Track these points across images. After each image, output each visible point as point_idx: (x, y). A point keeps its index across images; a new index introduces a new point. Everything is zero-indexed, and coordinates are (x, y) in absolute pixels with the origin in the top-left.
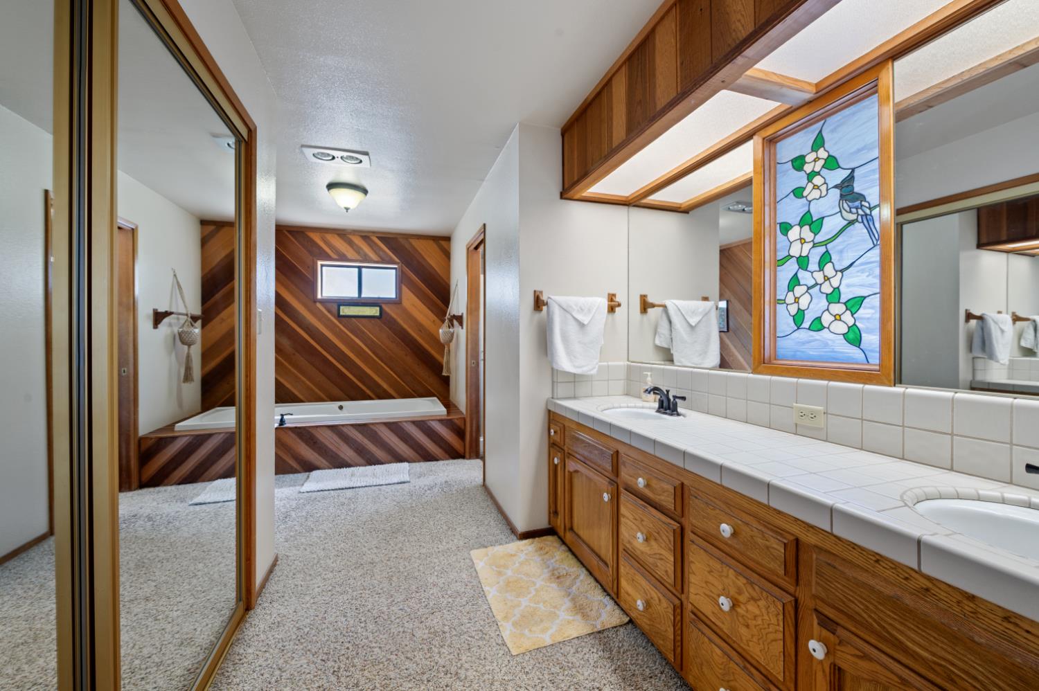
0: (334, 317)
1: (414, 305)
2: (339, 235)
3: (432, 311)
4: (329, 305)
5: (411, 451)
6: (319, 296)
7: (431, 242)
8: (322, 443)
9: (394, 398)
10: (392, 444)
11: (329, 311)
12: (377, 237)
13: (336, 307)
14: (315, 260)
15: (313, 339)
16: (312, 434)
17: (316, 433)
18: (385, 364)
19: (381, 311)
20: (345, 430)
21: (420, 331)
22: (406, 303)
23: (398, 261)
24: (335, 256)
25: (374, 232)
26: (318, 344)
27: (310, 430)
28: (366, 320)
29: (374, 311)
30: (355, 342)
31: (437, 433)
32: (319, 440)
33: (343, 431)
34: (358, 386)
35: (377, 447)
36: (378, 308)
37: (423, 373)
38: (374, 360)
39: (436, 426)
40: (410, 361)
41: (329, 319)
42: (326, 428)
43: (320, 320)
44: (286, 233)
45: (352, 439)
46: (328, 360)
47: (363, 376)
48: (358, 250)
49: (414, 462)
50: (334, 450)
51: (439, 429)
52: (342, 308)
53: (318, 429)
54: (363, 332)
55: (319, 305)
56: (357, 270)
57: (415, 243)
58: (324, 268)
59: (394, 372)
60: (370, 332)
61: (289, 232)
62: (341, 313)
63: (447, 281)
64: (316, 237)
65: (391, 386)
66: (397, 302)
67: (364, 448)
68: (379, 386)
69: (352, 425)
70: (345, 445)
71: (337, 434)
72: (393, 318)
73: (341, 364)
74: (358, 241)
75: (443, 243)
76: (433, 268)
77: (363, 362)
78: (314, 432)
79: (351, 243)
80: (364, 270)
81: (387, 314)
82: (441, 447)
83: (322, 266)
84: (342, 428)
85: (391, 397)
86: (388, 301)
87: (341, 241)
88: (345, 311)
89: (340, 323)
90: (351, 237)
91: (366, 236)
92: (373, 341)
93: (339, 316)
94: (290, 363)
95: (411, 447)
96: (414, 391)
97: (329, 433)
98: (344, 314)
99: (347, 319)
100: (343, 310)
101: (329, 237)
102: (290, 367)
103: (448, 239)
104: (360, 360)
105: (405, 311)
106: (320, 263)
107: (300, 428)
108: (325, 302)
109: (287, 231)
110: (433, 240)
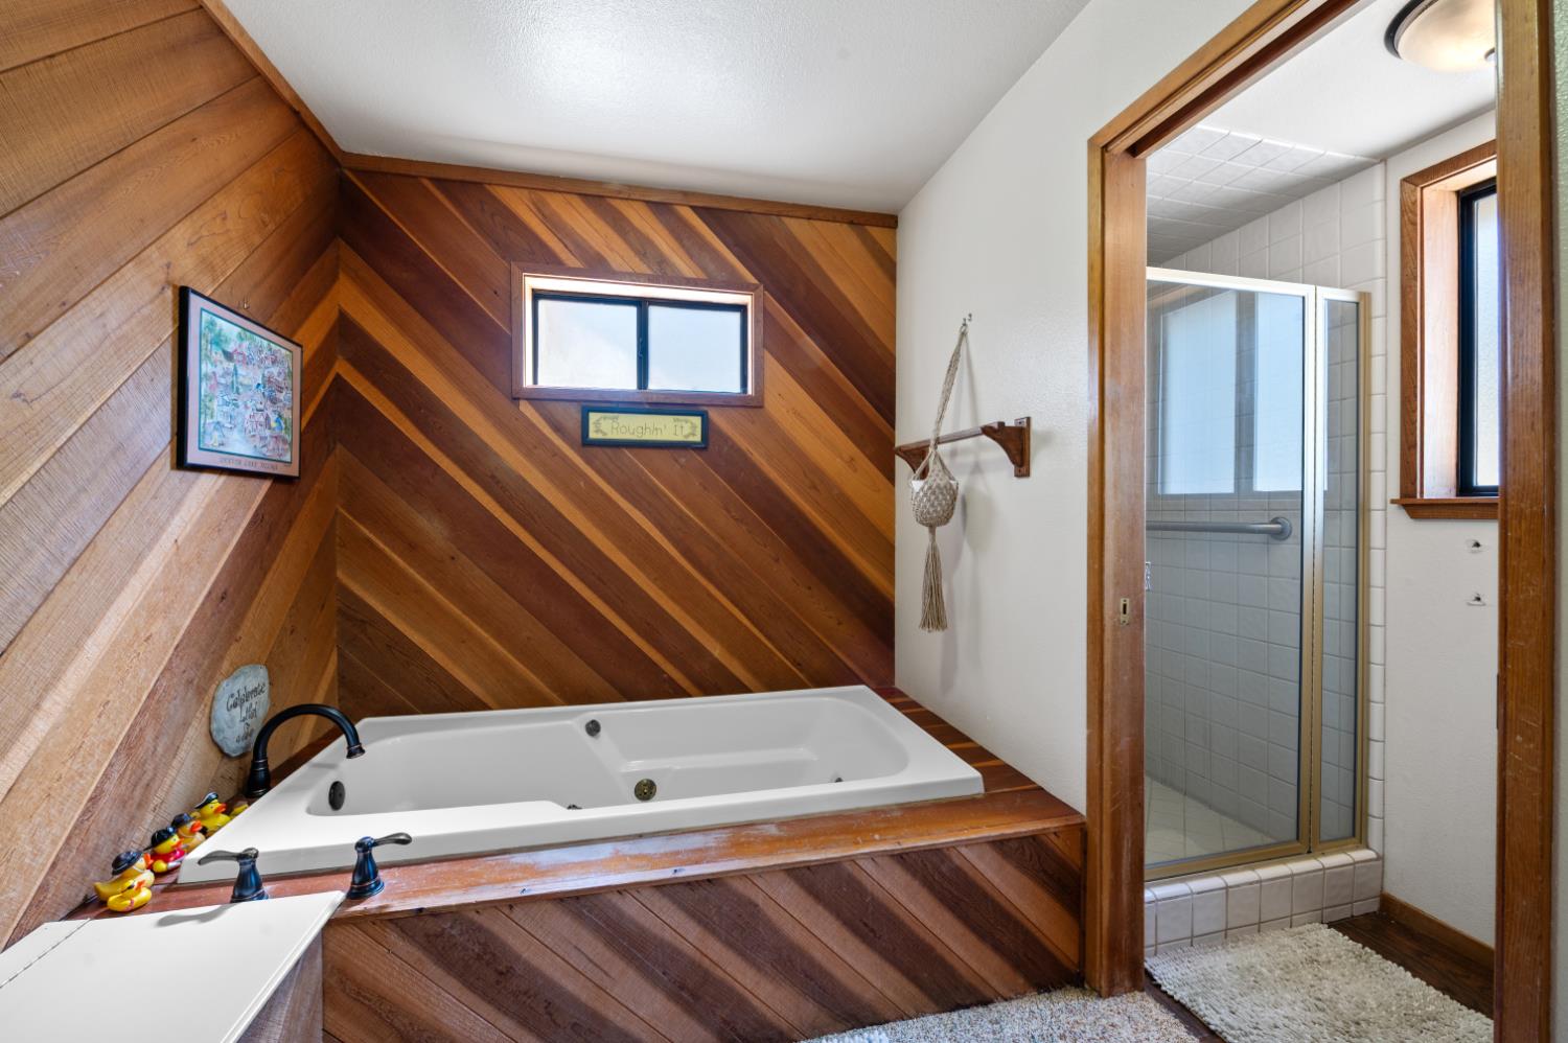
0: (571, 445)
1: (796, 413)
2: (584, 196)
3: (847, 431)
4: (559, 410)
5: (893, 975)
6: (528, 382)
7: (843, 230)
8: (533, 972)
9: (747, 690)
10: (818, 954)
11: (558, 428)
12: (694, 208)
13: (578, 416)
14: (515, 268)
15: (508, 510)
16: (492, 937)
17: (512, 935)
18: (718, 586)
19: (707, 426)
20: (630, 907)
21: (815, 487)
22: (773, 405)
23: (753, 280)
24: (572, 261)
25: (686, 194)
26: (525, 526)
27: (481, 919)
28: (665, 453)
29: (686, 429)
30: (631, 520)
31: (985, 895)
32: (518, 958)
33: (621, 914)
34: (639, 651)
35: (759, 968)
36: (697, 421)
37: (824, 613)
38: (688, 576)
39: (981, 866)
40: (785, 577)
41: (556, 453)
42: (549, 906)
43: (528, 454)
44: (426, 183)
45: (662, 944)
46: (554, 573)
47: (653, 623)
48: (642, 247)
49: (903, 1017)
50: (584, 996)
51: (990, 874)
52: (593, 417)
53: (518, 913)
54: (655, 492)
55: (526, 408)
56: (632, 311)
57: (798, 228)
58: (542, 304)
59: (742, 610)
60: (674, 491)
61: (437, 181)
62: (593, 435)
63: (885, 340)
64: (519, 204)
65: (731, 649)
66: (747, 405)
67: (706, 977)
68: (699, 650)
69: (659, 886)
70: (631, 973)
71: (597, 930)
72: (739, 450)
73: (590, 586)
74: (641, 218)
75: (876, 232)
76: (850, 304)
77: (655, 581)
78: (498, 926)
79: (620, 225)
80: (654, 312)
81: (726, 439)
82: (998, 948)
83: (538, 295)
84: (615, 898)
85: (739, 688)
86: (723, 402)
87: (591, 215)
88: (604, 427)
89: (589, 462)
90: (617, 203)
91: (663, 202)
92: (682, 517)
93: (586, 444)
94: (441, 586)
95: (890, 956)
96: (798, 665)
97: (562, 923)
98: (599, 436)
99: (609, 451)
100: (597, 423)
101: (556, 203)
102: (440, 597)
103: (890, 221)
104: (648, 576)
105: (772, 426)
106: (532, 282)
107: (435, 913)
108: (540, 399)
109: (431, 179)
110: (851, 223)
